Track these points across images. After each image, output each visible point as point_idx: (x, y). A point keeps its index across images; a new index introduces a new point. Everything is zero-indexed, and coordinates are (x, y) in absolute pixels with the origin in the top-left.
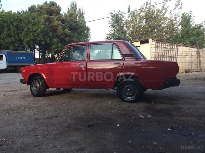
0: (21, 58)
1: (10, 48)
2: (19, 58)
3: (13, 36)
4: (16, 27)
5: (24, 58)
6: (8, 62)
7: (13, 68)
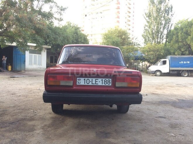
0: (185, 62)
1: (176, 53)
2: (182, 62)
3: (181, 42)
4: (184, 33)
5: (189, 62)
6: (170, 66)
7: (176, 72)
